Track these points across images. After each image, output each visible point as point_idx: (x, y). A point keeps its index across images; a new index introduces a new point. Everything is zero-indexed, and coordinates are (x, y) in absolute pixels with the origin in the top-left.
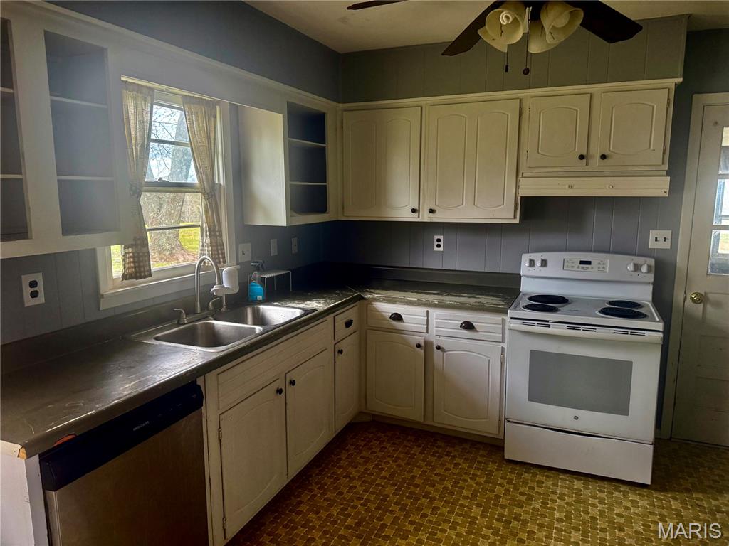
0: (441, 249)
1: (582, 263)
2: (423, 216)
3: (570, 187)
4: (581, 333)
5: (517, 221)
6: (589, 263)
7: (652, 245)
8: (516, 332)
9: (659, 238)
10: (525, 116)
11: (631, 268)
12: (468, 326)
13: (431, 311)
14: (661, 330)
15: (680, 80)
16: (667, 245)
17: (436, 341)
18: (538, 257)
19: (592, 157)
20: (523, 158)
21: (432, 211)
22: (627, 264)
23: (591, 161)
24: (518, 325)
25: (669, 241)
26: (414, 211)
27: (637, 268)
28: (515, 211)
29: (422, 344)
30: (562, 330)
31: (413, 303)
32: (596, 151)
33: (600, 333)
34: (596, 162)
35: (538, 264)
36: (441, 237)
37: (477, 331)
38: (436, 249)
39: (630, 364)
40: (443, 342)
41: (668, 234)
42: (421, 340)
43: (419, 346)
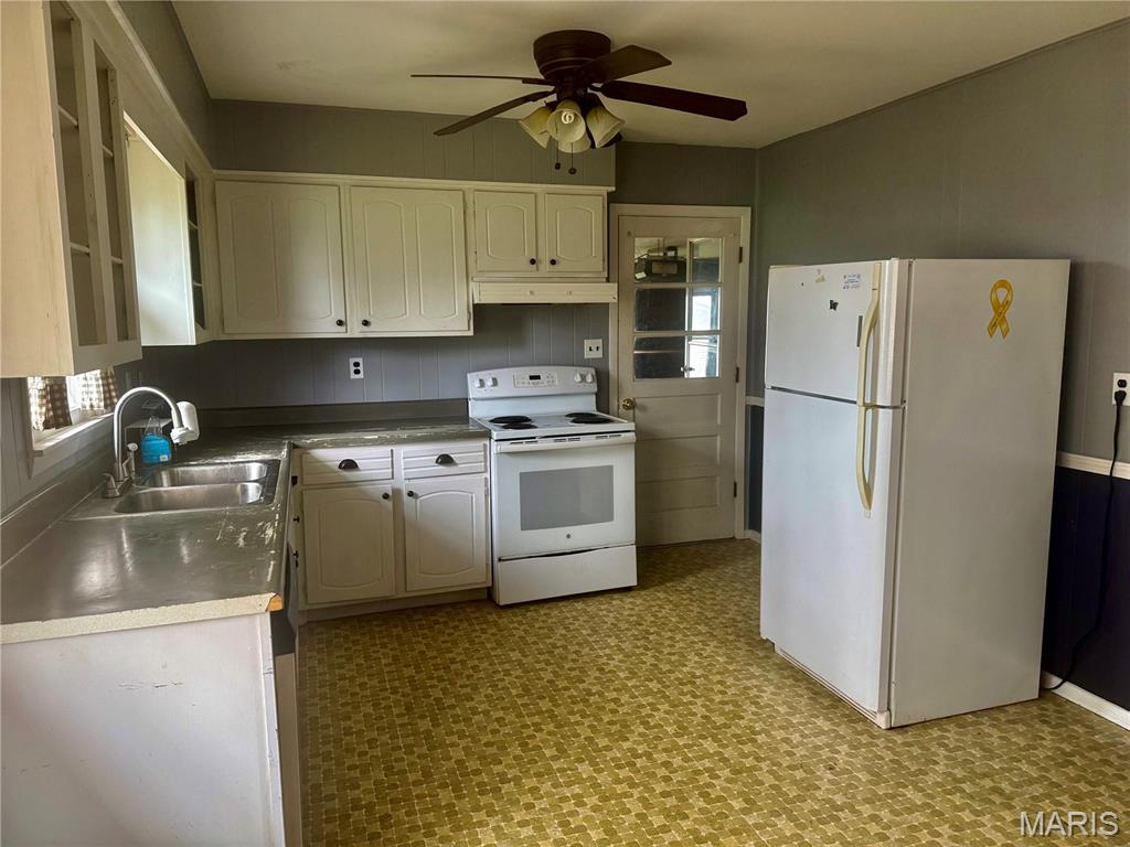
0: (361, 376)
1: (532, 378)
2: (352, 329)
3: (532, 293)
4: (567, 444)
5: (471, 333)
6: (538, 377)
7: (588, 355)
8: (504, 455)
9: (594, 348)
10: (470, 211)
11: (578, 379)
12: (445, 460)
13: (396, 449)
14: (633, 429)
15: (613, 189)
16: (599, 354)
17: (405, 487)
18: (487, 376)
19: (541, 262)
20: (471, 262)
21: (366, 323)
22: (574, 376)
23: (541, 266)
24: (507, 447)
25: (601, 350)
26: (340, 323)
27: (583, 378)
28: (469, 322)
29: (390, 494)
30: (550, 444)
31: (374, 443)
32: (545, 258)
33: (584, 441)
34: (545, 266)
35: (489, 383)
36: (360, 360)
37: (456, 464)
38: (353, 376)
39: (610, 468)
40: (415, 486)
41: (599, 342)
42: (387, 488)
43: (386, 496)
